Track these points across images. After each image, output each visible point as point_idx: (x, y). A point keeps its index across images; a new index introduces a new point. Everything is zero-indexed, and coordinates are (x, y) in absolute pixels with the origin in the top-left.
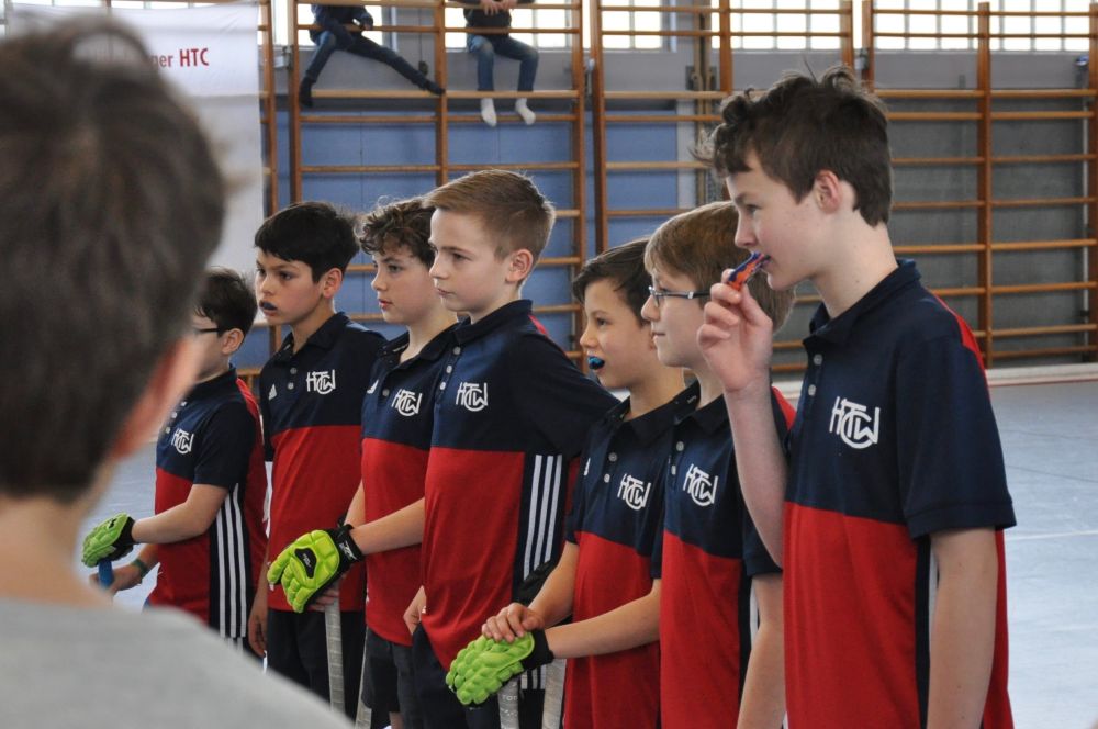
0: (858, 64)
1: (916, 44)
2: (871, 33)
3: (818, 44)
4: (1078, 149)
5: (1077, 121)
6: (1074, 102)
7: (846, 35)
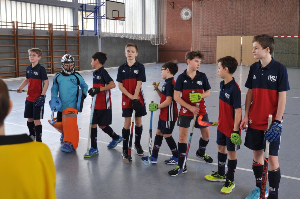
0: (16, 31)
1: (23, 28)
2: (17, 26)
3: (8, 27)
4: (48, 44)
5: (47, 40)
6: (46, 37)
7: (13, 26)
